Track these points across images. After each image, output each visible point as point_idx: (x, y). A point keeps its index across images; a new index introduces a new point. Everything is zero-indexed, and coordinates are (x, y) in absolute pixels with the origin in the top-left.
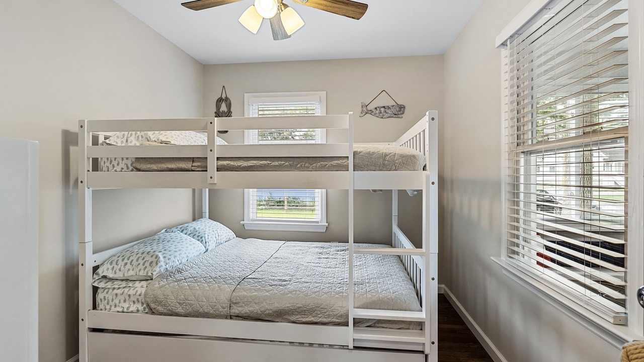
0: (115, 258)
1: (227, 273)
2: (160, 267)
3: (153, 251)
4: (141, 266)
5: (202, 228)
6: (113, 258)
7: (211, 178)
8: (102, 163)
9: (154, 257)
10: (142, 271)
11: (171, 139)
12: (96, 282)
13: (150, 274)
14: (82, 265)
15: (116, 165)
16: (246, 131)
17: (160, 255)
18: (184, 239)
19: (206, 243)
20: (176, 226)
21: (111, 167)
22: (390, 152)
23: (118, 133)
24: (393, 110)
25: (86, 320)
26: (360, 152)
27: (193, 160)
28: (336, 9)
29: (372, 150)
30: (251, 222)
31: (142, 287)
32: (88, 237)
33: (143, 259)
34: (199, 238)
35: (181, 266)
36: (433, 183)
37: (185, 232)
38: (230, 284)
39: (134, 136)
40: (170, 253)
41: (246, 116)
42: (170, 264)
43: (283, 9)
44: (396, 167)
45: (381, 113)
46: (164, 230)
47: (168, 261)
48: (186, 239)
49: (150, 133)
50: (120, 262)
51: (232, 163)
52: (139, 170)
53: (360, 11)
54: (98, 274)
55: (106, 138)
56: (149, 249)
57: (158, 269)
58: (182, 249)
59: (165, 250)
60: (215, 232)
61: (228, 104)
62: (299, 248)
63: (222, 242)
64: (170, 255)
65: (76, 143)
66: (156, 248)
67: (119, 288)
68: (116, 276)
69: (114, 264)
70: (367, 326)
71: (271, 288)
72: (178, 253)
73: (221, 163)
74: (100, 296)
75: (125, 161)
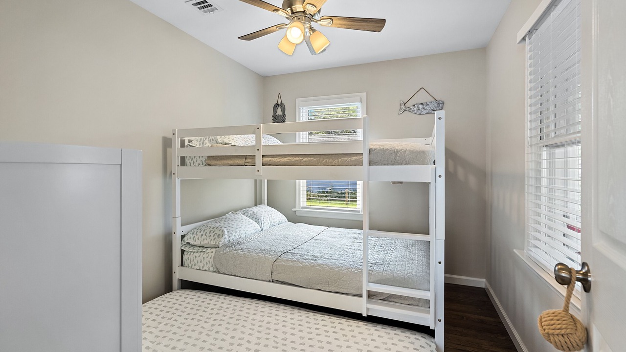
0: (196, 230)
1: (273, 247)
2: (224, 239)
3: (220, 226)
4: (212, 237)
5: (259, 212)
6: (194, 230)
7: (258, 171)
8: (187, 160)
9: (221, 231)
10: (212, 241)
11: (233, 141)
12: (183, 247)
13: (217, 244)
14: (174, 233)
15: (195, 162)
16: (297, 133)
17: (225, 230)
18: (244, 219)
19: (261, 224)
20: (240, 209)
21: (192, 163)
22: (401, 148)
23: (197, 138)
24: (432, 107)
25: (177, 273)
26: (375, 149)
27: (246, 157)
28: (358, 27)
29: (386, 147)
30: (302, 210)
31: (212, 252)
32: (178, 213)
33: (214, 232)
34: (256, 220)
35: (240, 240)
36: (440, 176)
37: (246, 214)
38: (274, 255)
39: (207, 139)
40: (232, 229)
41: (297, 121)
42: (232, 237)
43: (312, 33)
44: (406, 162)
45: (419, 110)
46: (231, 212)
47: (230, 235)
48: (245, 220)
49: (218, 137)
50: (198, 233)
51: (273, 159)
52: (210, 165)
53: (380, 25)
54: (184, 241)
55: (190, 141)
56: (218, 225)
57: (223, 240)
58: (242, 227)
59: (229, 227)
60: (270, 216)
61: (283, 108)
62: (339, 233)
63: (275, 224)
64: (232, 231)
65: (170, 146)
66: (223, 224)
67: (197, 252)
68: (196, 243)
69: (195, 235)
70: (381, 300)
71: (304, 261)
72: (239, 229)
73: (266, 159)
74: (186, 257)
75: (201, 158)
